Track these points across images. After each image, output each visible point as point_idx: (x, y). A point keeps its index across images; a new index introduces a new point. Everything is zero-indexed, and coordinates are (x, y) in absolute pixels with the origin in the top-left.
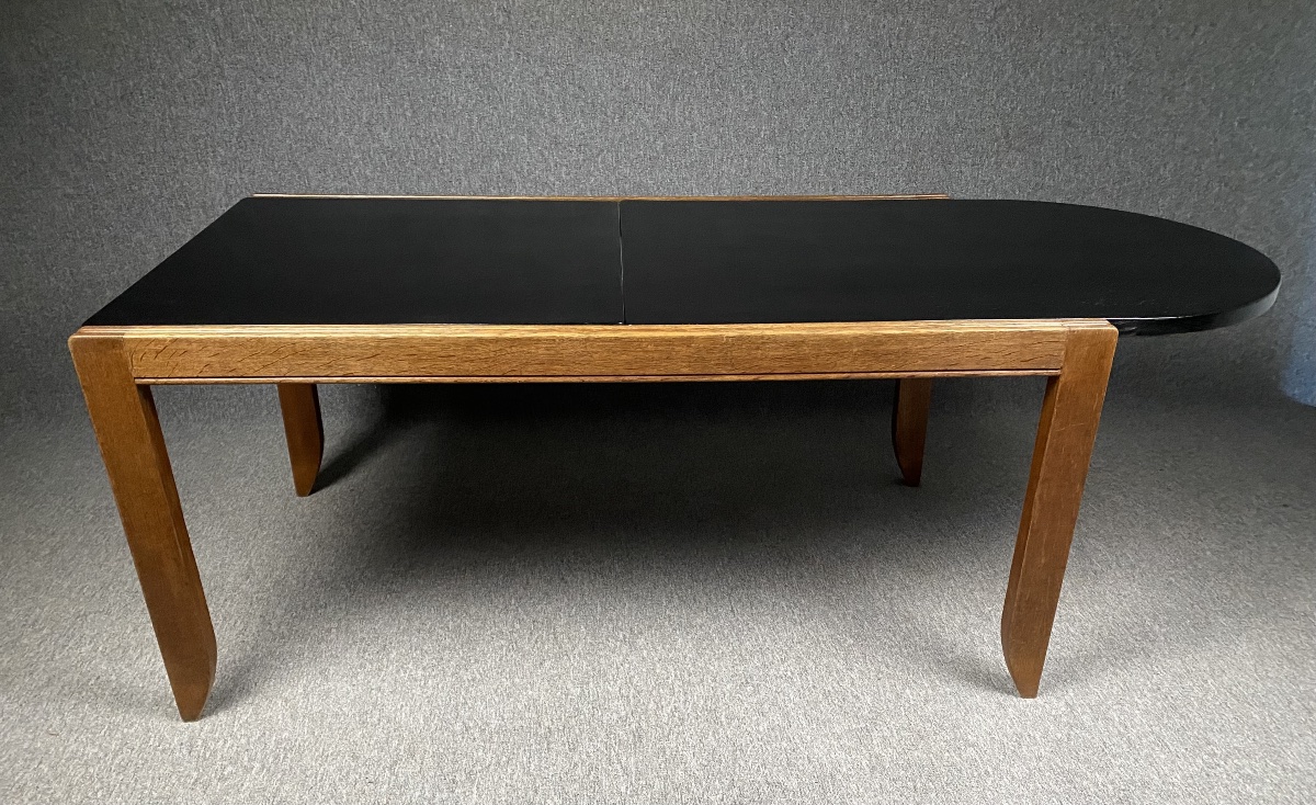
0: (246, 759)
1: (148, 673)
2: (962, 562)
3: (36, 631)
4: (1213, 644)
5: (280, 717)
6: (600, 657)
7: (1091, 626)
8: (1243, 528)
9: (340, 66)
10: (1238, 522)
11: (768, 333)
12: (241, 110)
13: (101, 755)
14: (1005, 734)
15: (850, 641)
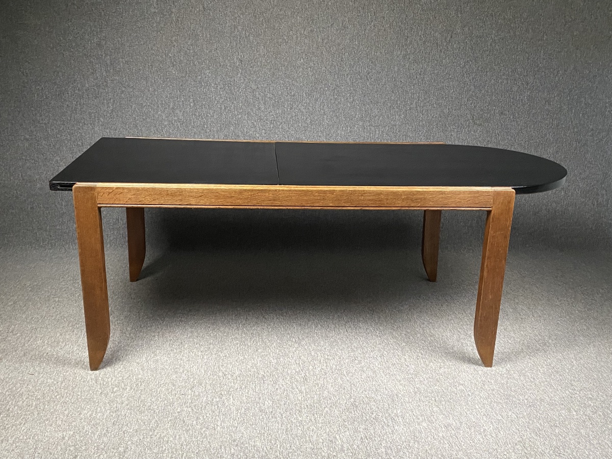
2: (457, 313)
4: (577, 348)
5: (136, 370)
6: (285, 348)
8: (594, 302)
10: (592, 299)
12: (114, 101)
13: (55, 382)
14: (477, 381)
15: (404, 344)
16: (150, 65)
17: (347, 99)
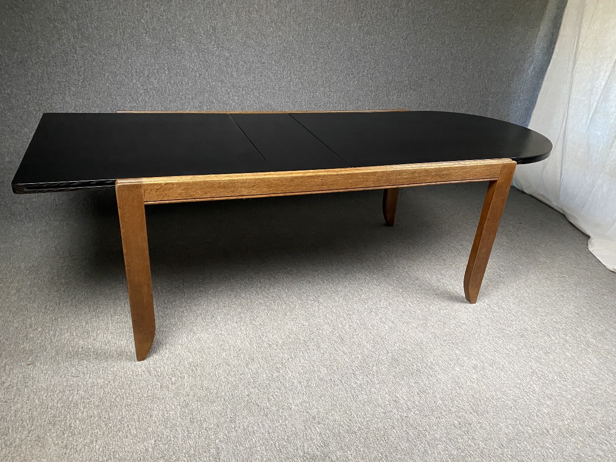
2: (424, 255)
3: (34, 330)
4: (523, 276)
5: (183, 353)
9: (135, 50)
10: (508, 231)
13: (107, 382)
14: (473, 318)
16: (121, 31)
17: (311, 67)
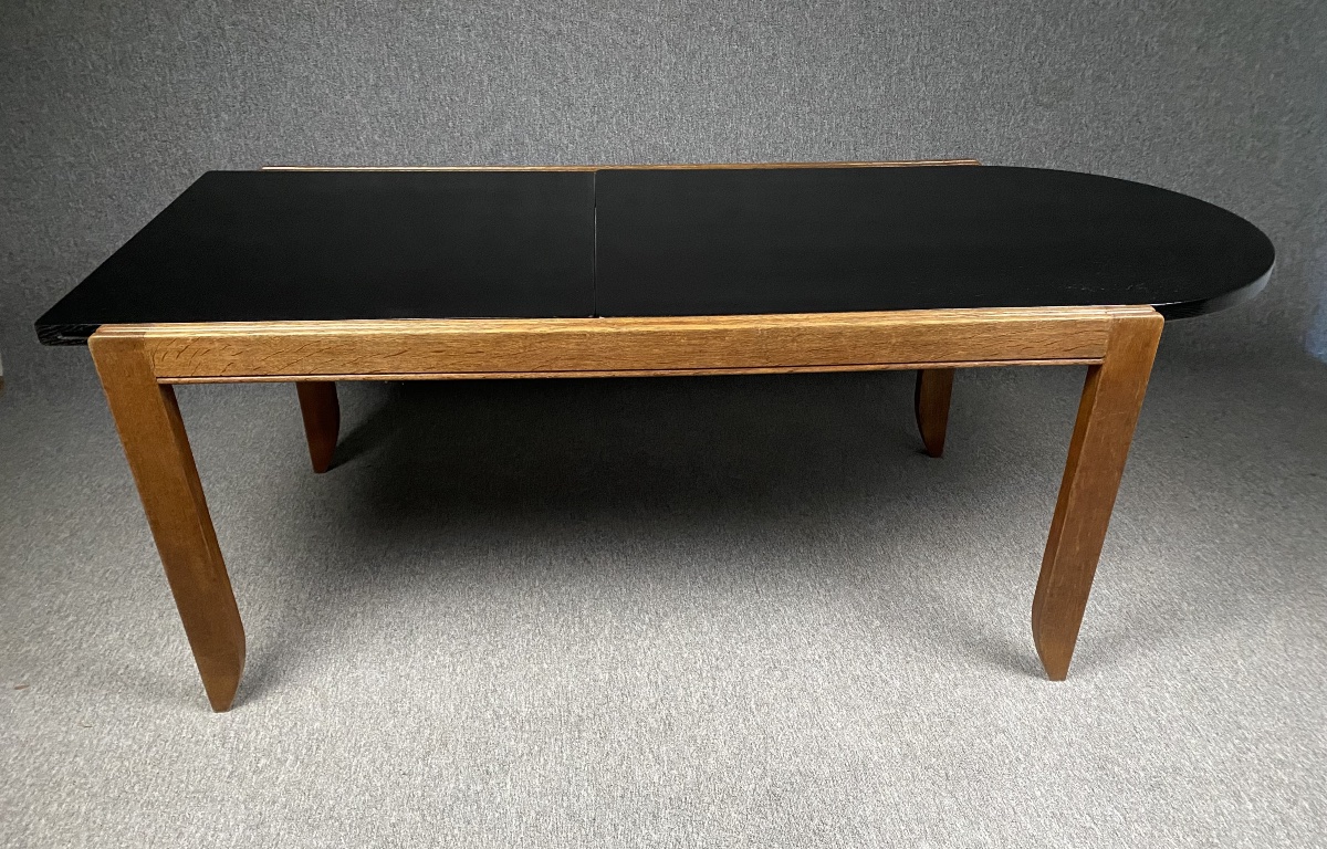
0: (279, 750)
1: (176, 661)
2: (987, 537)
3: (61, 619)
4: (1243, 622)
6: (627, 640)
7: (1117, 604)
8: (1269, 499)
9: (345, 26)
10: (1265, 493)
11: (805, 324)
12: (245, 73)
13: (135, 747)
14: (1035, 720)
15: (877, 623)
